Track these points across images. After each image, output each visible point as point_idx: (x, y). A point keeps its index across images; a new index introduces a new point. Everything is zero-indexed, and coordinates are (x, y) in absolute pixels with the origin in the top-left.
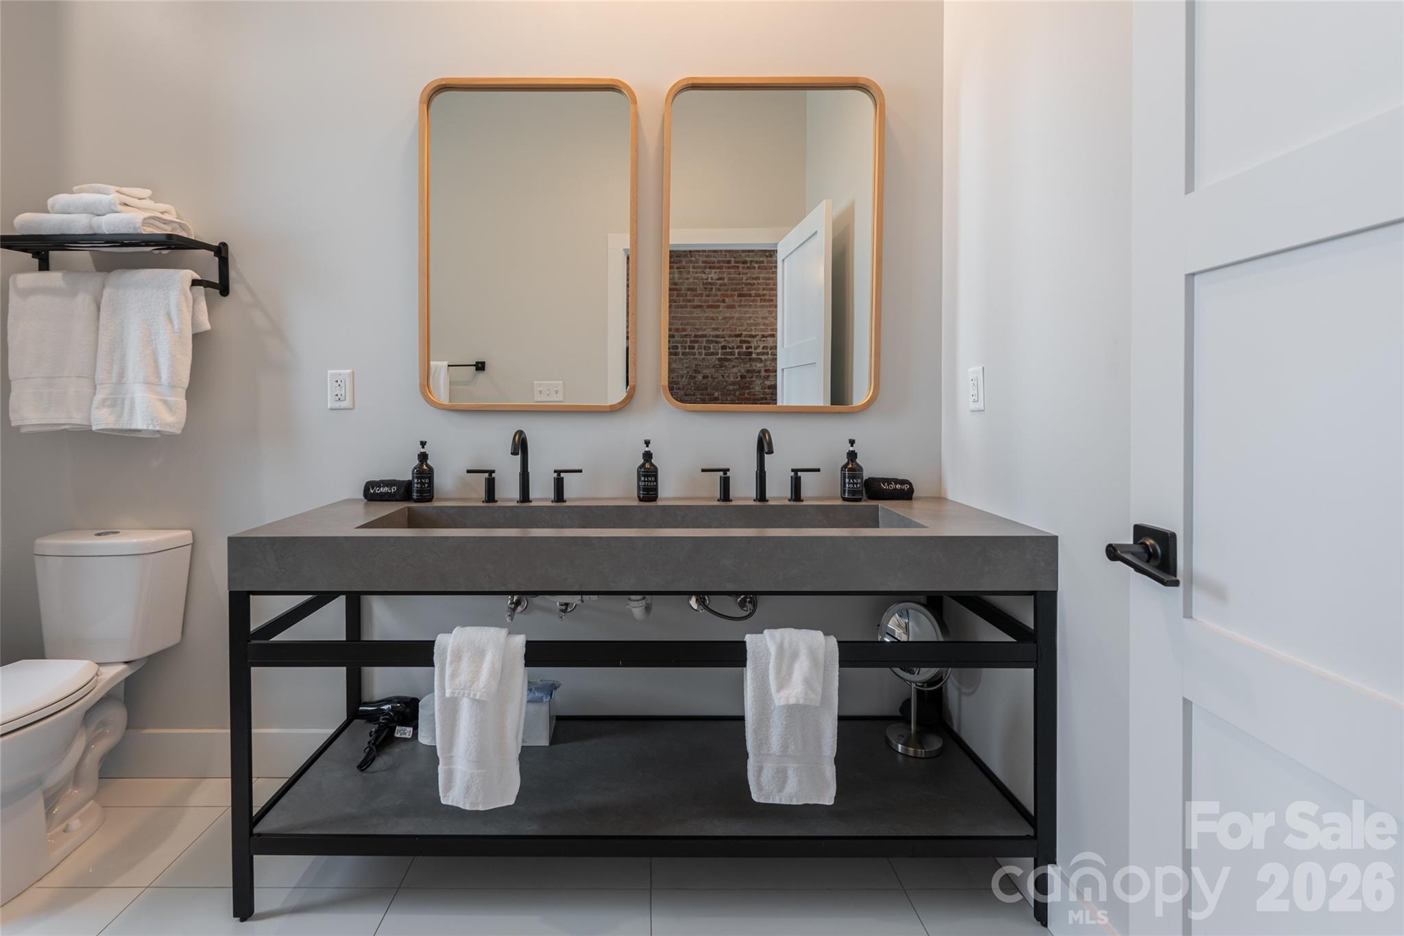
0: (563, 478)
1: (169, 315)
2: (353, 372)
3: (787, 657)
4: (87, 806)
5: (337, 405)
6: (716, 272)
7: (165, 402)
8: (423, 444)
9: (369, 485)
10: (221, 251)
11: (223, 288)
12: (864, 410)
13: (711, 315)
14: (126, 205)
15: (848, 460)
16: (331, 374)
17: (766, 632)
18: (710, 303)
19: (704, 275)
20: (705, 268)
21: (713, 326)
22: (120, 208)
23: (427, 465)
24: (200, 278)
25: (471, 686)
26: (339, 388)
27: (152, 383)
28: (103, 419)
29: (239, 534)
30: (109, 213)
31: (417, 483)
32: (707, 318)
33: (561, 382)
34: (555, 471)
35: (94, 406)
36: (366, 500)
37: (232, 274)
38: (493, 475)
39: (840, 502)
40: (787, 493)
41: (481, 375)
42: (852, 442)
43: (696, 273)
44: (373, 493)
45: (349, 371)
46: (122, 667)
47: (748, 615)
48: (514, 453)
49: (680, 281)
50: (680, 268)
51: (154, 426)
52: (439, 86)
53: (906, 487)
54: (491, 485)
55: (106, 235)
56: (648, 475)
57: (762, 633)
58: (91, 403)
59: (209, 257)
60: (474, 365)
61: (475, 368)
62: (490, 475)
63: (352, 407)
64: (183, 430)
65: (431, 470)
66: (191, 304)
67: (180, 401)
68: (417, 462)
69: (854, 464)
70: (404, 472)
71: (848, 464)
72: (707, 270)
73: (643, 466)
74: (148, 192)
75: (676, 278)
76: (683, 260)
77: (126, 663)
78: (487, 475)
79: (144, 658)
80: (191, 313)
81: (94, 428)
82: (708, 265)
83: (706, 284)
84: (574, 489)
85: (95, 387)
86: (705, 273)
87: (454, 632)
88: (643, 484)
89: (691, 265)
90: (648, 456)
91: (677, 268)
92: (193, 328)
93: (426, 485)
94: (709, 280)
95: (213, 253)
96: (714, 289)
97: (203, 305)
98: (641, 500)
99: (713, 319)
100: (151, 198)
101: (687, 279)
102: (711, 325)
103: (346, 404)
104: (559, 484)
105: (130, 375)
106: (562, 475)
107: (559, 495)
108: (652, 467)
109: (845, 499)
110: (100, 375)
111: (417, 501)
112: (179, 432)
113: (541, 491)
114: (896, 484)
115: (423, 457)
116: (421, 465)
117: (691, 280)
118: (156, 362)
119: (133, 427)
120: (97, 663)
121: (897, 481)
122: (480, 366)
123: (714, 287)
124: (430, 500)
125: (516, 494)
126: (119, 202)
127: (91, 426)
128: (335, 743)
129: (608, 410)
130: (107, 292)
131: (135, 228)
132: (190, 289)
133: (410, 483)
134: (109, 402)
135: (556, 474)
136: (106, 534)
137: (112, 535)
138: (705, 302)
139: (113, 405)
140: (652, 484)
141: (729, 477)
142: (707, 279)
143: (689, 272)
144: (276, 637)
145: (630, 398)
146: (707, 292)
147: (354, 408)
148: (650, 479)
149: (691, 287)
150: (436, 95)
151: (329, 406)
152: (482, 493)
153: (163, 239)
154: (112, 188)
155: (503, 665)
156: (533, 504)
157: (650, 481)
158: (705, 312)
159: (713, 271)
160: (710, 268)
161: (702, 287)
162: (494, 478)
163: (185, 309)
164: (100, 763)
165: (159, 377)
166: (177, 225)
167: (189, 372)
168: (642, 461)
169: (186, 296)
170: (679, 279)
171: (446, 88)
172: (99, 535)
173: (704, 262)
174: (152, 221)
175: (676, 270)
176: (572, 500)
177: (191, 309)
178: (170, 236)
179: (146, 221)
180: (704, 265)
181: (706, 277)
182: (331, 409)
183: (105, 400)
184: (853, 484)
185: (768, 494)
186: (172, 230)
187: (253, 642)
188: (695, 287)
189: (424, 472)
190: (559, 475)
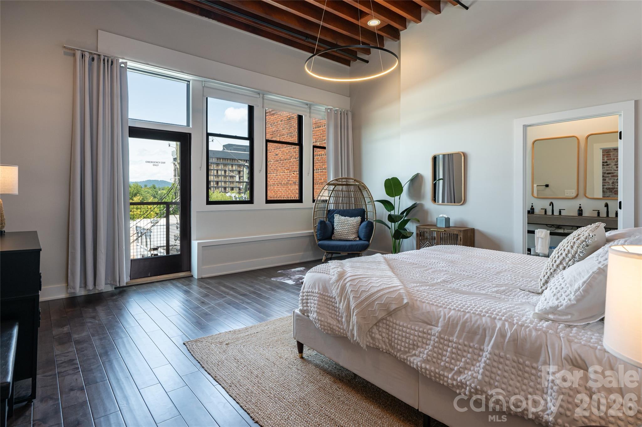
8: (532, 203)
31: (531, 211)
33: (574, 190)
40: (614, 216)
41: (547, 188)
48: (550, 205)
54: (546, 212)
56: (580, 212)
60: (545, 186)
62: (545, 210)
65: (534, 208)
73: (579, 209)
84: (563, 213)
90: (580, 207)
93: (533, 211)
98: (578, 215)
104: (560, 212)
106: (561, 210)
107: (560, 214)
108: (581, 209)
111: (531, 214)
113: (556, 213)
115: (532, 206)
122: (547, 186)
124: (534, 214)
125: (551, 214)
129: (572, 198)
135: (559, 210)
141: (599, 212)
145: (577, 195)
152: (544, 213)
156: (554, 216)
176: (563, 215)
185: (610, 216)
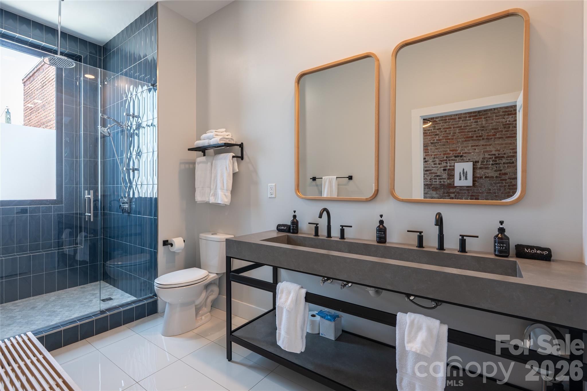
0: (344, 229)
1: (226, 168)
2: (276, 185)
3: (416, 328)
4: (207, 314)
5: (271, 196)
6: (512, 117)
7: (225, 195)
8: (295, 212)
9: (279, 226)
10: (241, 146)
11: (242, 158)
12: (515, 204)
13: (509, 142)
14: (217, 135)
15: (499, 233)
16: (269, 185)
17: (409, 313)
18: (508, 135)
19: (504, 120)
20: (505, 115)
21: (511, 148)
22: (215, 136)
23: (296, 220)
24: (235, 155)
25: (284, 304)
26: (271, 190)
27: (222, 189)
28: (212, 200)
29: (230, 238)
30: (213, 138)
31: (292, 226)
32: (506, 144)
34: (341, 226)
35: (210, 196)
36: (278, 231)
37: (244, 153)
38: (318, 225)
39: (493, 257)
40: (457, 247)
41: (351, 181)
42: (502, 223)
43: (498, 119)
44: (280, 228)
45: (274, 184)
46: (216, 275)
47: (433, 307)
48: (320, 217)
49: (487, 125)
50: (486, 118)
51: (222, 202)
52: (301, 74)
53: (545, 253)
54: (317, 229)
55: (212, 145)
56: (381, 231)
57: (407, 313)
58: (210, 195)
59: (238, 148)
60: (347, 177)
61: (348, 178)
62: (317, 225)
63: (275, 197)
64: (230, 204)
65: (297, 222)
66: (232, 164)
67: (229, 194)
68: (293, 218)
69: (503, 235)
70: (288, 221)
71: (498, 235)
72: (506, 117)
73: (379, 226)
74: (224, 130)
75: (484, 124)
76: (489, 112)
77: (217, 274)
78: (315, 225)
79: (222, 273)
80: (232, 167)
81: (210, 202)
82: (506, 113)
83: (505, 125)
84: (349, 234)
85: (211, 190)
86: (504, 119)
87: (283, 283)
88: (378, 235)
89: (494, 115)
90: (381, 222)
91: (484, 118)
92: (233, 171)
93: (295, 227)
94: (508, 122)
95: (239, 147)
96: (511, 127)
97: (236, 164)
98: (378, 242)
99: (511, 144)
100: (226, 131)
101: (492, 123)
102: (509, 147)
103: (273, 196)
104: (342, 231)
105: (218, 187)
106: (344, 228)
107: (342, 236)
108: (383, 228)
109: (496, 255)
110: (212, 187)
111: (293, 233)
112: (229, 204)
113: (336, 233)
114: (537, 250)
115: (295, 217)
116: (293, 220)
117: (495, 124)
118: (223, 182)
119: (218, 203)
120: (208, 272)
121: (538, 248)
122: (350, 178)
123: (511, 126)
124: (297, 233)
125: (325, 234)
126: (215, 135)
127: (209, 202)
128: (266, 315)
129: (365, 200)
130: (214, 161)
131: (218, 142)
132: (232, 159)
133: (290, 226)
134: (213, 195)
135: (341, 227)
136: (214, 234)
137: (215, 235)
138: (505, 135)
139: (214, 196)
140: (382, 235)
141: (423, 236)
142: (506, 122)
143: (493, 119)
144: (242, 273)
145: (376, 195)
146: (506, 129)
147: (276, 197)
148: (381, 233)
149: (495, 127)
150: (301, 79)
151: (269, 196)
152: (314, 232)
153: (223, 144)
154: (214, 131)
155: (296, 299)
156: (332, 239)
157: (381, 234)
158: (505, 140)
159: (510, 116)
160: (508, 115)
161: (502, 126)
162: (318, 227)
163: (230, 165)
164: (211, 303)
165: (224, 187)
166: (230, 139)
167: (232, 185)
168: (379, 224)
169: (230, 161)
170: (486, 124)
171: (304, 75)
172: (212, 234)
173: (503, 112)
174: (223, 139)
175: (483, 120)
176: (348, 239)
177: (232, 165)
178: (225, 143)
179: (220, 140)
180: (504, 113)
181: (505, 121)
182: (270, 198)
183: (213, 194)
184: (500, 247)
185: (446, 246)
186: (229, 141)
187: (232, 273)
188: (497, 127)
189: (295, 223)
190: (342, 227)
